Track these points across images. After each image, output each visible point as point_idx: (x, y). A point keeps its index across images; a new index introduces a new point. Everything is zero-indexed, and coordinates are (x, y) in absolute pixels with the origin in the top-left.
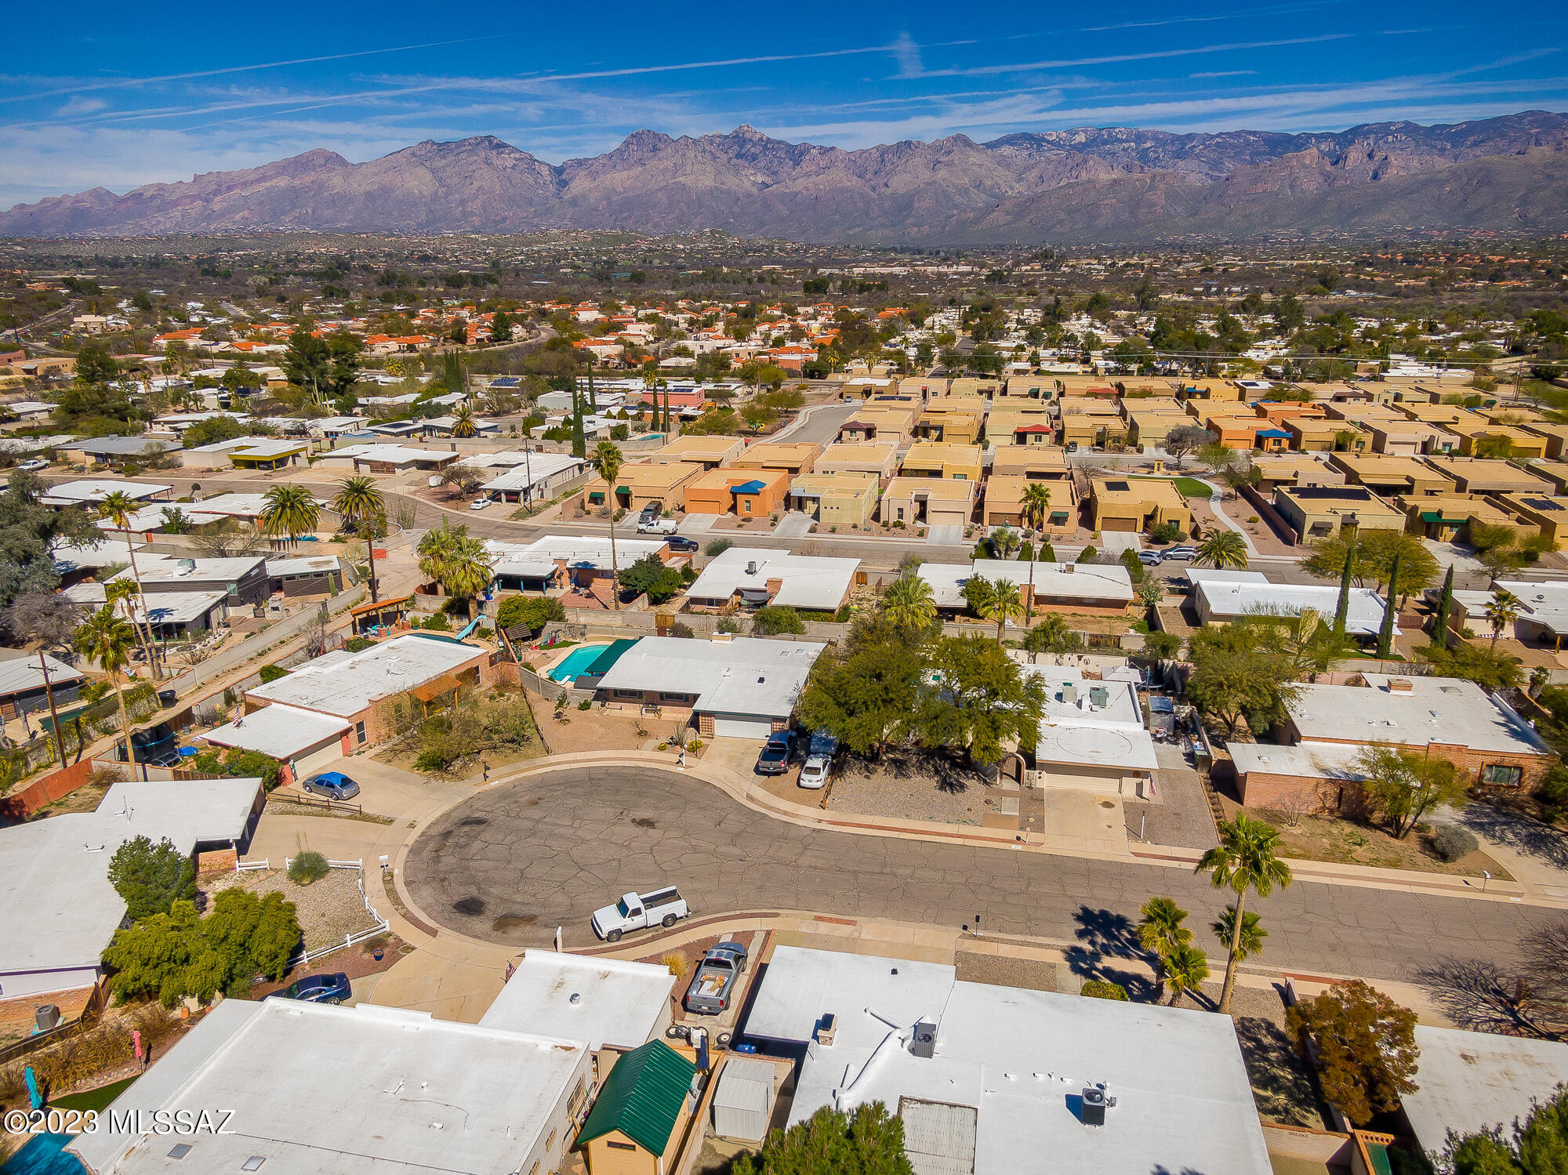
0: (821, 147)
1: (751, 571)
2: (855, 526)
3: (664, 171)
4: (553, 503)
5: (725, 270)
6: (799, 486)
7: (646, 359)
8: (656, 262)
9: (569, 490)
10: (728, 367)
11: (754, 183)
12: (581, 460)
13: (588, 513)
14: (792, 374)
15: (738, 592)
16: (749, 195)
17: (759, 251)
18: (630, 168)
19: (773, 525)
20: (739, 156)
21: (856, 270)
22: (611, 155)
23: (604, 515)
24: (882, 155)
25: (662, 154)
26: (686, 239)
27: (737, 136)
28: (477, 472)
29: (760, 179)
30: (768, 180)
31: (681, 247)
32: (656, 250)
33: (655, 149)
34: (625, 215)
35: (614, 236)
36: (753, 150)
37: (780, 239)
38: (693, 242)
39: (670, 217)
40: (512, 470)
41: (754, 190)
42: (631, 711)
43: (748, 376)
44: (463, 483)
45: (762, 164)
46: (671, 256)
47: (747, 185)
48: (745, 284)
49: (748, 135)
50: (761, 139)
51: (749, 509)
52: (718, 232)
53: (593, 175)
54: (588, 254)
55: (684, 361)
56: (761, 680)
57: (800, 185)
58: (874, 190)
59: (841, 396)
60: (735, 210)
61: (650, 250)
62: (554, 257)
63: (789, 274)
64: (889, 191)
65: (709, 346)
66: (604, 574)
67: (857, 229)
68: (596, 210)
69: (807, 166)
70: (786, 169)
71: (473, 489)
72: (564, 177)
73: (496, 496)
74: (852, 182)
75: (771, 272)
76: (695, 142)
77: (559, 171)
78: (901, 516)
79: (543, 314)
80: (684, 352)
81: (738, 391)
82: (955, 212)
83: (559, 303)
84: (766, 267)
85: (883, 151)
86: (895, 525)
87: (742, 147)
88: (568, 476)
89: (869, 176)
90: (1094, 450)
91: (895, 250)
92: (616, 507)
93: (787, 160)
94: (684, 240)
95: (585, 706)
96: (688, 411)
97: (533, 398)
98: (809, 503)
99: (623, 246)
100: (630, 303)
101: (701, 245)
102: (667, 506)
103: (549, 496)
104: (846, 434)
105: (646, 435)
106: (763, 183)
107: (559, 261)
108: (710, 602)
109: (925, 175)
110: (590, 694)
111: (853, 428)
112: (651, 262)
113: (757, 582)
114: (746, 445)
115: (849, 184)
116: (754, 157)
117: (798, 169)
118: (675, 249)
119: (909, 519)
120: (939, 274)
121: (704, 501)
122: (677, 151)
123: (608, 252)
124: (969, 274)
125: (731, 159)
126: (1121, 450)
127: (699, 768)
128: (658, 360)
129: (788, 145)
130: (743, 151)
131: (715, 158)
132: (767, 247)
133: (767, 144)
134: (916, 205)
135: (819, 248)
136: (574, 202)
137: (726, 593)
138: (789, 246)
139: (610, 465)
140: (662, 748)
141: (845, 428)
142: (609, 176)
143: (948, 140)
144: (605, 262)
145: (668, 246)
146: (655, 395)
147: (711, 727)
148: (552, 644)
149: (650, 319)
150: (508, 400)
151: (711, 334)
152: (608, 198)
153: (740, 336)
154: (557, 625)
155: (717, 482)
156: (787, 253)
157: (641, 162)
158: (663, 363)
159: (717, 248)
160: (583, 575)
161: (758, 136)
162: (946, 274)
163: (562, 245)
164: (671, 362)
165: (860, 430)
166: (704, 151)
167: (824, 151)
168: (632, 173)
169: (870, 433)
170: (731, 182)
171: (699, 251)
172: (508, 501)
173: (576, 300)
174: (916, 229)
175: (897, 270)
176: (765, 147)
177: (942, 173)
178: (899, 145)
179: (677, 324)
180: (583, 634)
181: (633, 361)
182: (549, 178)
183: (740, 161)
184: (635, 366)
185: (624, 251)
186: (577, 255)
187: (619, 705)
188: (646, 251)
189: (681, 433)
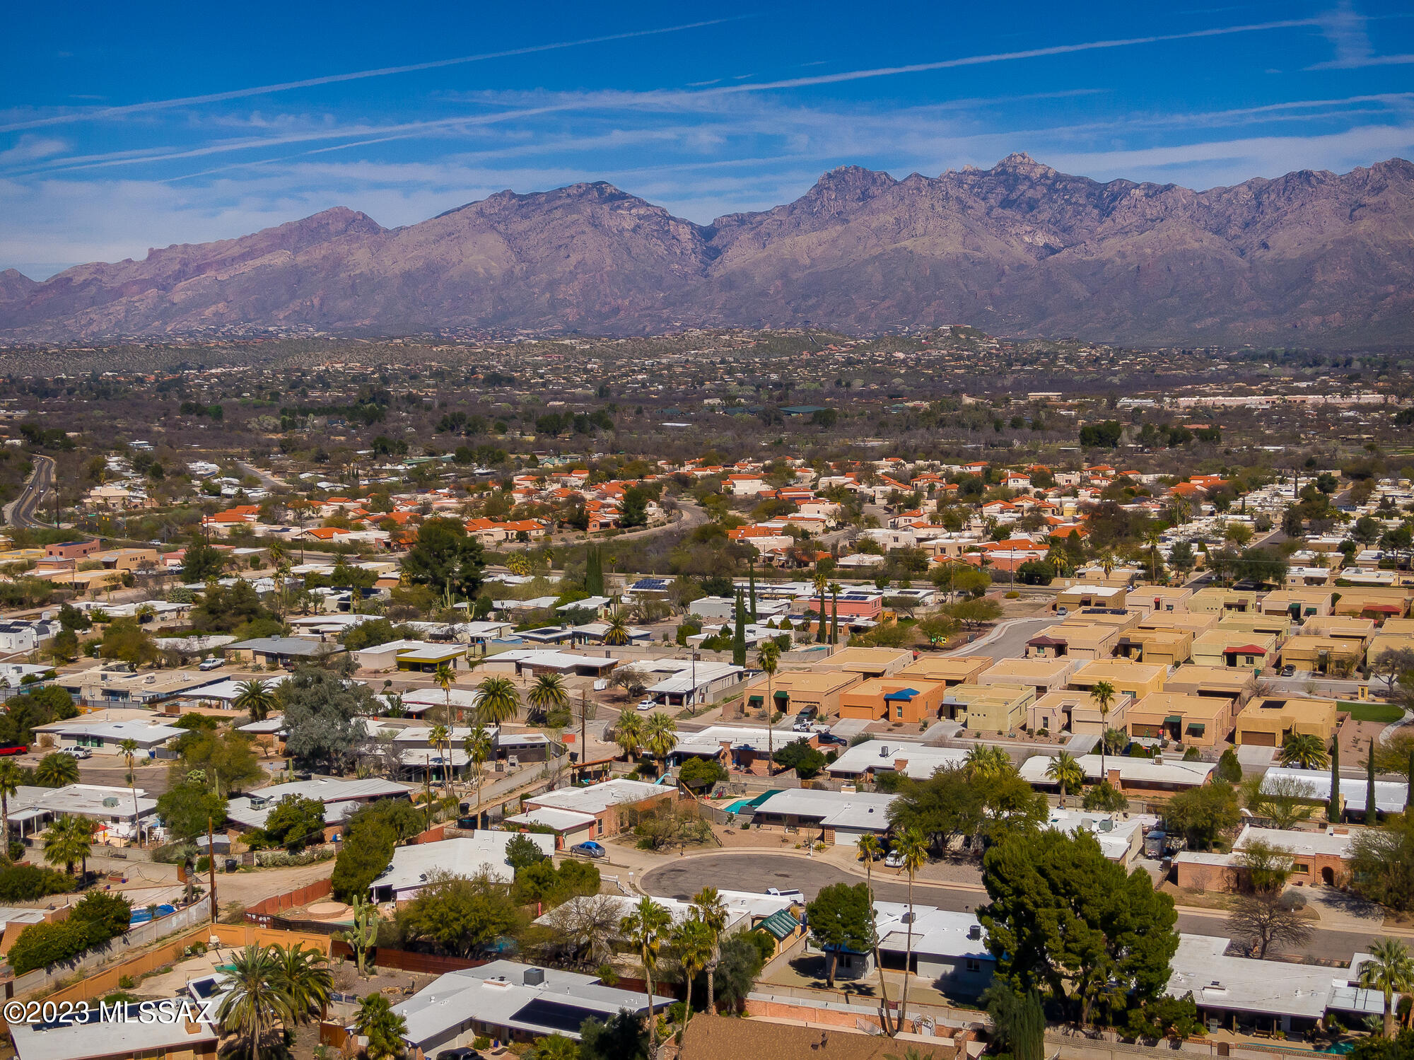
0: (1150, 186)
1: (884, 754)
2: (1000, 733)
3: (879, 232)
4: (714, 707)
5: (968, 400)
6: (951, 696)
7: (821, 555)
8: (858, 384)
9: (728, 696)
10: (925, 568)
11: (1030, 247)
12: (741, 668)
13: (747, 715)
14: (1001, 577)
15: (870, 770)
16: (1022, 267)
17: (1031, 363)
18: (823, 226)
19: (922, 730)
20: (1006, 203)
21: (1184, 401)
22: (792, 208)
23: (762, 717)
24: (1257, 196)
25: (875, 204)
26: (910, 343)
27: (1004, 172)
28: (643, 676)
29: (1040, 239)
30: (1056, 241)
31: (901, 355)
32: (859, 362)
33: (865, 196)
34: (811, 302)
35: (791, 339)
36: (1030, 193)
37: (1069, 340)
38: (922, 347)
39: (887, 303)
40: (674, 675)
41: (1031, 259)
42: (779, 830)
43: (942, 580)
44: (630, 685)
45: (1045, 216)
46: (880, 373)
47: (1019, 250)
48: (989, 430)
49: (1022, 170)
50: (1045, 176)
51: (900, 715)
52: (965, 331)
53: (763, 239)
54: (748, 370)
55: (869, 559)
56: (871, 811)
57: (1110, 248)
58: (1242, 253)
59: (1054, 608)
60: (997, 291)
61: (849, 362)
62: (694, 376)
63: (1070, 408)
64: (1270, 254)
65: (907, 538)
66: (761, 756)
67: (1209, 321)
68: (764, 294)
69: (1123, 217)
70: (1087, 222)
71: (638, 693)
72: (715, 242)
73: (660, 698)
74: (1205, 242)
75: (1041, 405)
76: (932, 183)
77: (706, 234)
78: (1046, 725)
79: (684, 483)
80: (869, 547)
81: (929, 599)
82: (1391, 288)
83: (705, 465)
84: (1034, 396)
85: (1260, 190)
86: (1039, 733)
87: (1011, 189)
88: (728, 683)
89: (1234, 230)
90: (1314, 675)
91: (1272, 357)
92: (774, 711)
93: (1089, 208)
94: (906, 343)
95: (746, 827)
96: (860, 621)
97: (685, 604)
98: (960, 712)
99: (806, 356)
100: (809, 464)
101: (935, 353)
102: (822, 711)
103: (709, 700)
104: (1033, 650)
105: (811, 647)
106: (1046, 246)
107: (702, 384)
108: (847, 775)
109: (1335, 228)
110: (749, 818)
111: (1040, 644)
112: (848, 385)
113: (888, 762)
114: (915, 658)
115: (1196, 245)
116: (1032, 205)
117: (1108, 222)
118: (890, 361)
119: (1055, 727)
120: (1327, 408)
121: (857, 706)
122: (902, 199)
123: (779, 367)
124: (1375, 408)
125: (991, 208)
126: (1345, 675)
127: (821, 857)
128: (836, 557)
129: (1091, 184)
130: (1014, 196)
131: (964, 208)
132: (1047, 355)
133: (1056, 184)
134: (1319, 277)
135: (1137, 355)
136: (729, 283)
137: (860, 768)
138: (1084, 353)
139: (770, 659)
140: (798, 847)
141: (1032, 644)
142: (788, 241)
143: (1377, 168)
144: (777, 385)
145: (880, 354)
146: (822, 602)
147: (832, 838)
148: (720, 796)
149: (834, 494)
150: (658, 606)
151: (914, 520)
152: (784, 275)
153: (953, 524)
154: (723, 784)
155: (874, 689)
156: (1080, 366)
157: (841, 217)
158: (842, 561)
159: (960, 358)
160: (745, 756)
161: (1039, 171)
162: (1335, 409)
163: (707, 355)
164: (852, 560)
165: (1049, 646)
166: (947, 197)
167: (1154, 191)
168: (825, 235)
169: (1061, 649)
170: (991, 245)
171: (930, 364)
172: (671, 703)
173: (728, 456)
174: (1317, 319)
175: (1253, 401)
176: (1052, 188)
177: (1366, 225)
178: (1288, 178)
179: (872, 500)
180: (744, 792)
181: (805, 558)
182: (690, 246)
183: (1008, 213)
184: (806, 565)
185: (807, 364)
186: (730, 372)
187: (769, 826)
188: (844, 364)
189: (849, 644)
